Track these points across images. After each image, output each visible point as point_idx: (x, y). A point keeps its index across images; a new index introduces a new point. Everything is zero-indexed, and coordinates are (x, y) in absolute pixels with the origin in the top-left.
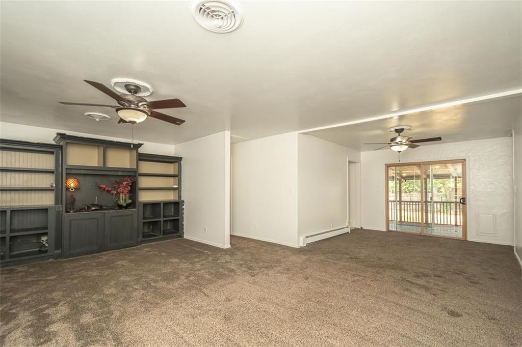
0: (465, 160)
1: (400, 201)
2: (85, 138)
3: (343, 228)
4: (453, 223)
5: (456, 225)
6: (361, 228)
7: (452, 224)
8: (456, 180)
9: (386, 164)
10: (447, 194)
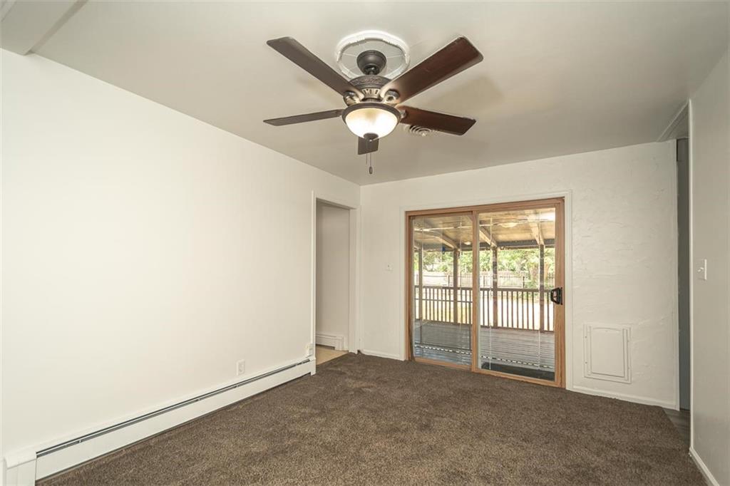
0: (562, 199)
1: (456, 288)
3: (294, 366)
4: (537, 327)
5: (542, 330)
6: (359, 351)
7: (535, 328)
8: (542, 251)
9: (407, 212)
10: (531, 273)
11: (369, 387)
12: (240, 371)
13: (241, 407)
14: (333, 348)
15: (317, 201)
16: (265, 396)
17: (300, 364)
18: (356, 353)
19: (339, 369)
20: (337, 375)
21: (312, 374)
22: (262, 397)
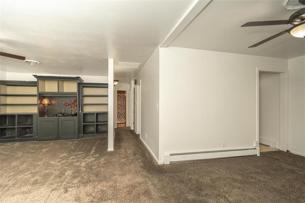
2: (46, 76)
3: (248, 149)
11: (300, 171)
12: (223, 146)
13: (224, 160)
14: (269, 146)
15: (259, 72)
16: (234, 159)
17: (251, 149)
18: (286, 151)
19: (275, 157)
20: (274, 160)
21: (257, 156)
22: (233, 159)
